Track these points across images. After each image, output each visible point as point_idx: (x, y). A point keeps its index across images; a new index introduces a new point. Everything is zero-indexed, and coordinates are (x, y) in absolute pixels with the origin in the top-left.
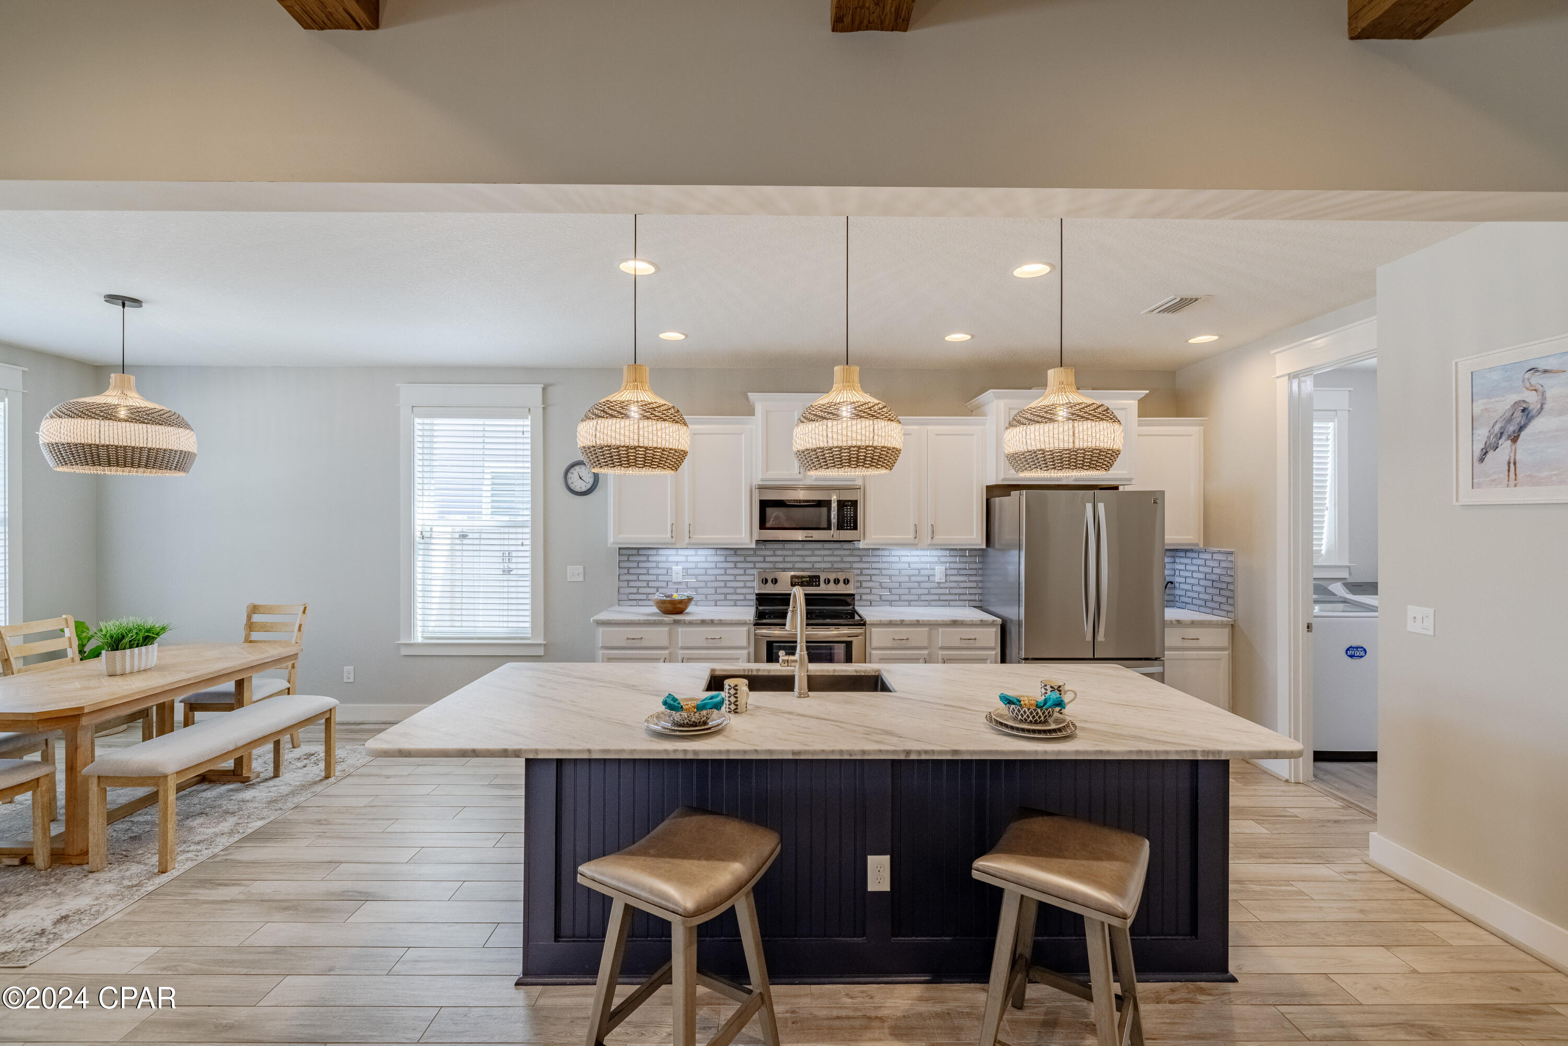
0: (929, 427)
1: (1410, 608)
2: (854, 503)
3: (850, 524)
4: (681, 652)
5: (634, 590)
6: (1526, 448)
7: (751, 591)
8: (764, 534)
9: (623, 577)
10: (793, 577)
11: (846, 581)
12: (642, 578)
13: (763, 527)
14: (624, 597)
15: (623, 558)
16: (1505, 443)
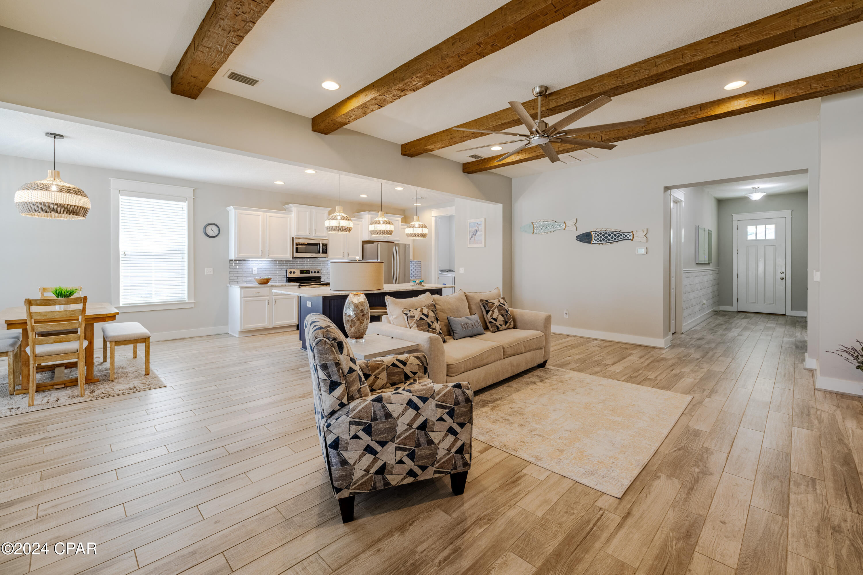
2: (326, 245)
3: (325, 252)
4: (273, 297)
5: (236, 278)
6: (477, 237)
7: (284, 276)
8: (296, 255)
9: (231, 273)
10: (300, 271)
11: (318, 272)
12: (239, 272)
13: (297, 252)
14: (232, 280)
15: (231, 265)
16: (474, 236)
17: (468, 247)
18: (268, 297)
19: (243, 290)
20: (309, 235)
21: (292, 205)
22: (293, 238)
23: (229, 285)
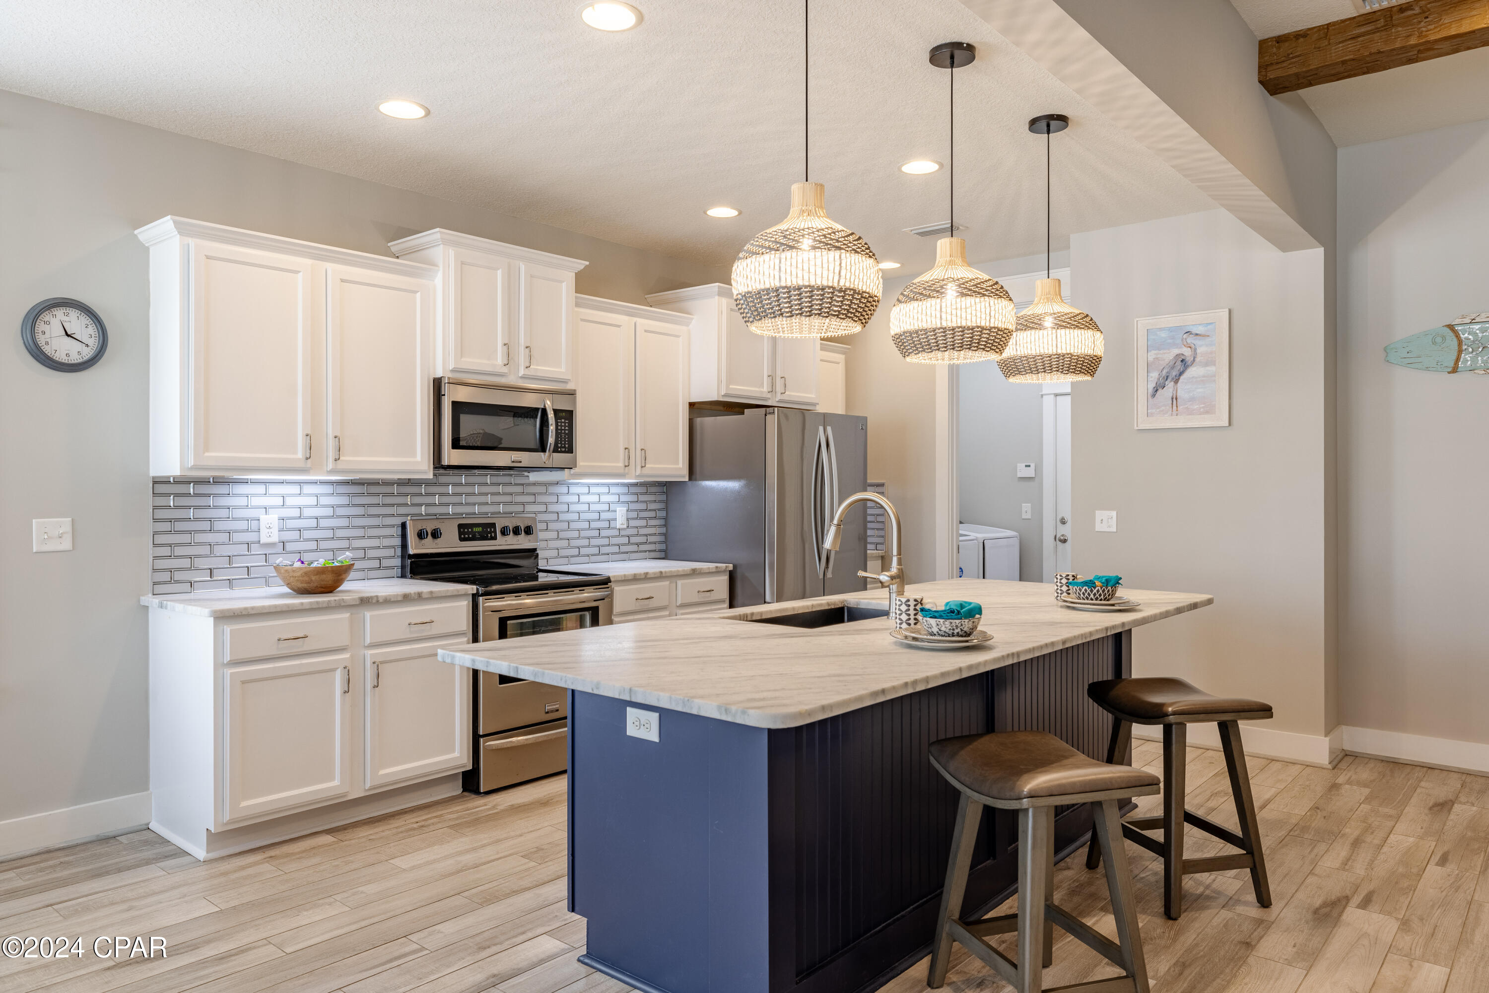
0: (640, 321)
1: (1098, 513)
2: (571, 414)
3: (565, 444)
4: (370, 652)
5: (186, 563)
6: (1184, 388)
7: (391, 552)
8: (452, 456)
9: (160, 539)
10: (460, 526)
11: (528, 531)
12: (200, 538)
13: (456, 444)
14: (166, 576)
15: (161, 501)
16: (1170, 385)
17: (1141, 427)
18: (346, 655)
19: (228, 629)
20: (505, 370)
21: (436, 234)
22: (437, 384)
23: (152, 602)
